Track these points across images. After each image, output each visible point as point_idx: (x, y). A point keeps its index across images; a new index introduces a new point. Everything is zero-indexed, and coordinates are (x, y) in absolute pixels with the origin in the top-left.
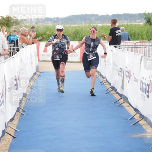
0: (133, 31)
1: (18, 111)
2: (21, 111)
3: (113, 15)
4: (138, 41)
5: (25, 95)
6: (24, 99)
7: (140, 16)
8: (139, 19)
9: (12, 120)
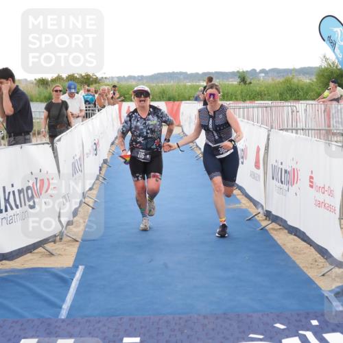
0: (226, 91)
1: (97, 179)
2: (101, 179)
3: (204, 74)
4: (231, 102)
5: (105, 162)
6: (105, 165)
7: (233, 74)
8: (231, 78)
9: (91, 189)
